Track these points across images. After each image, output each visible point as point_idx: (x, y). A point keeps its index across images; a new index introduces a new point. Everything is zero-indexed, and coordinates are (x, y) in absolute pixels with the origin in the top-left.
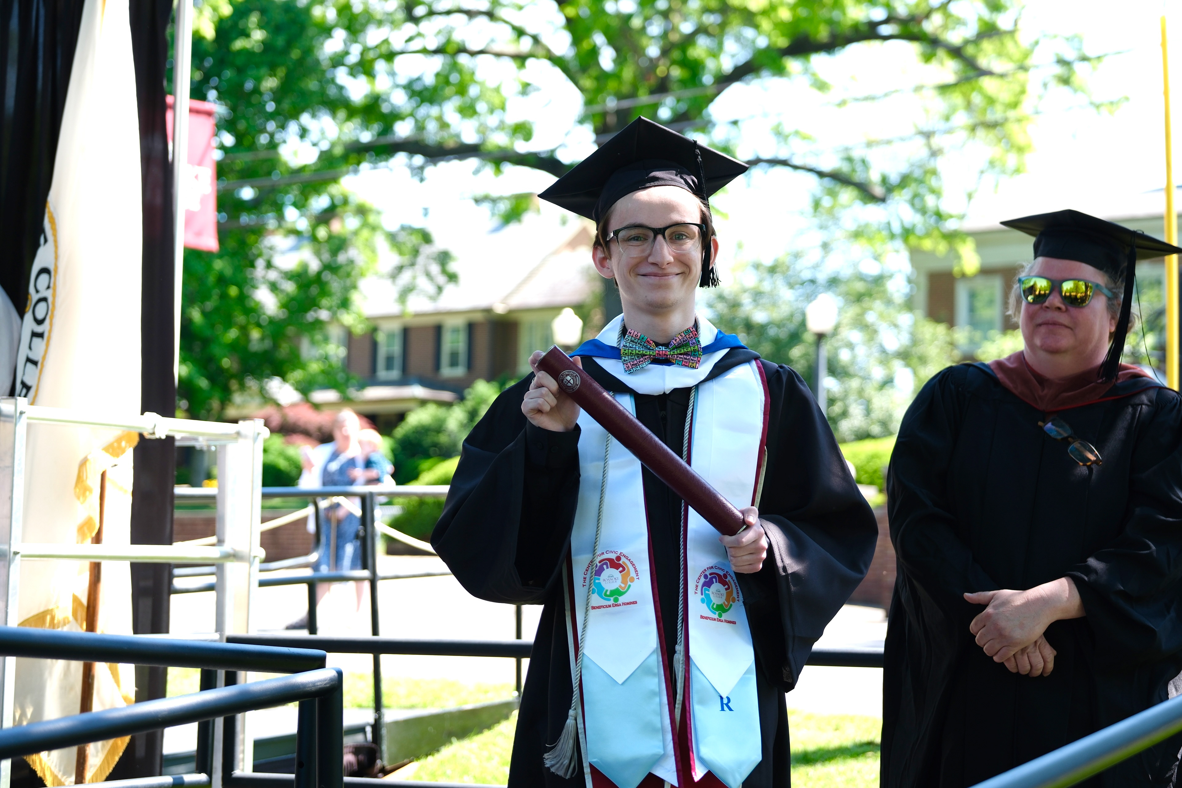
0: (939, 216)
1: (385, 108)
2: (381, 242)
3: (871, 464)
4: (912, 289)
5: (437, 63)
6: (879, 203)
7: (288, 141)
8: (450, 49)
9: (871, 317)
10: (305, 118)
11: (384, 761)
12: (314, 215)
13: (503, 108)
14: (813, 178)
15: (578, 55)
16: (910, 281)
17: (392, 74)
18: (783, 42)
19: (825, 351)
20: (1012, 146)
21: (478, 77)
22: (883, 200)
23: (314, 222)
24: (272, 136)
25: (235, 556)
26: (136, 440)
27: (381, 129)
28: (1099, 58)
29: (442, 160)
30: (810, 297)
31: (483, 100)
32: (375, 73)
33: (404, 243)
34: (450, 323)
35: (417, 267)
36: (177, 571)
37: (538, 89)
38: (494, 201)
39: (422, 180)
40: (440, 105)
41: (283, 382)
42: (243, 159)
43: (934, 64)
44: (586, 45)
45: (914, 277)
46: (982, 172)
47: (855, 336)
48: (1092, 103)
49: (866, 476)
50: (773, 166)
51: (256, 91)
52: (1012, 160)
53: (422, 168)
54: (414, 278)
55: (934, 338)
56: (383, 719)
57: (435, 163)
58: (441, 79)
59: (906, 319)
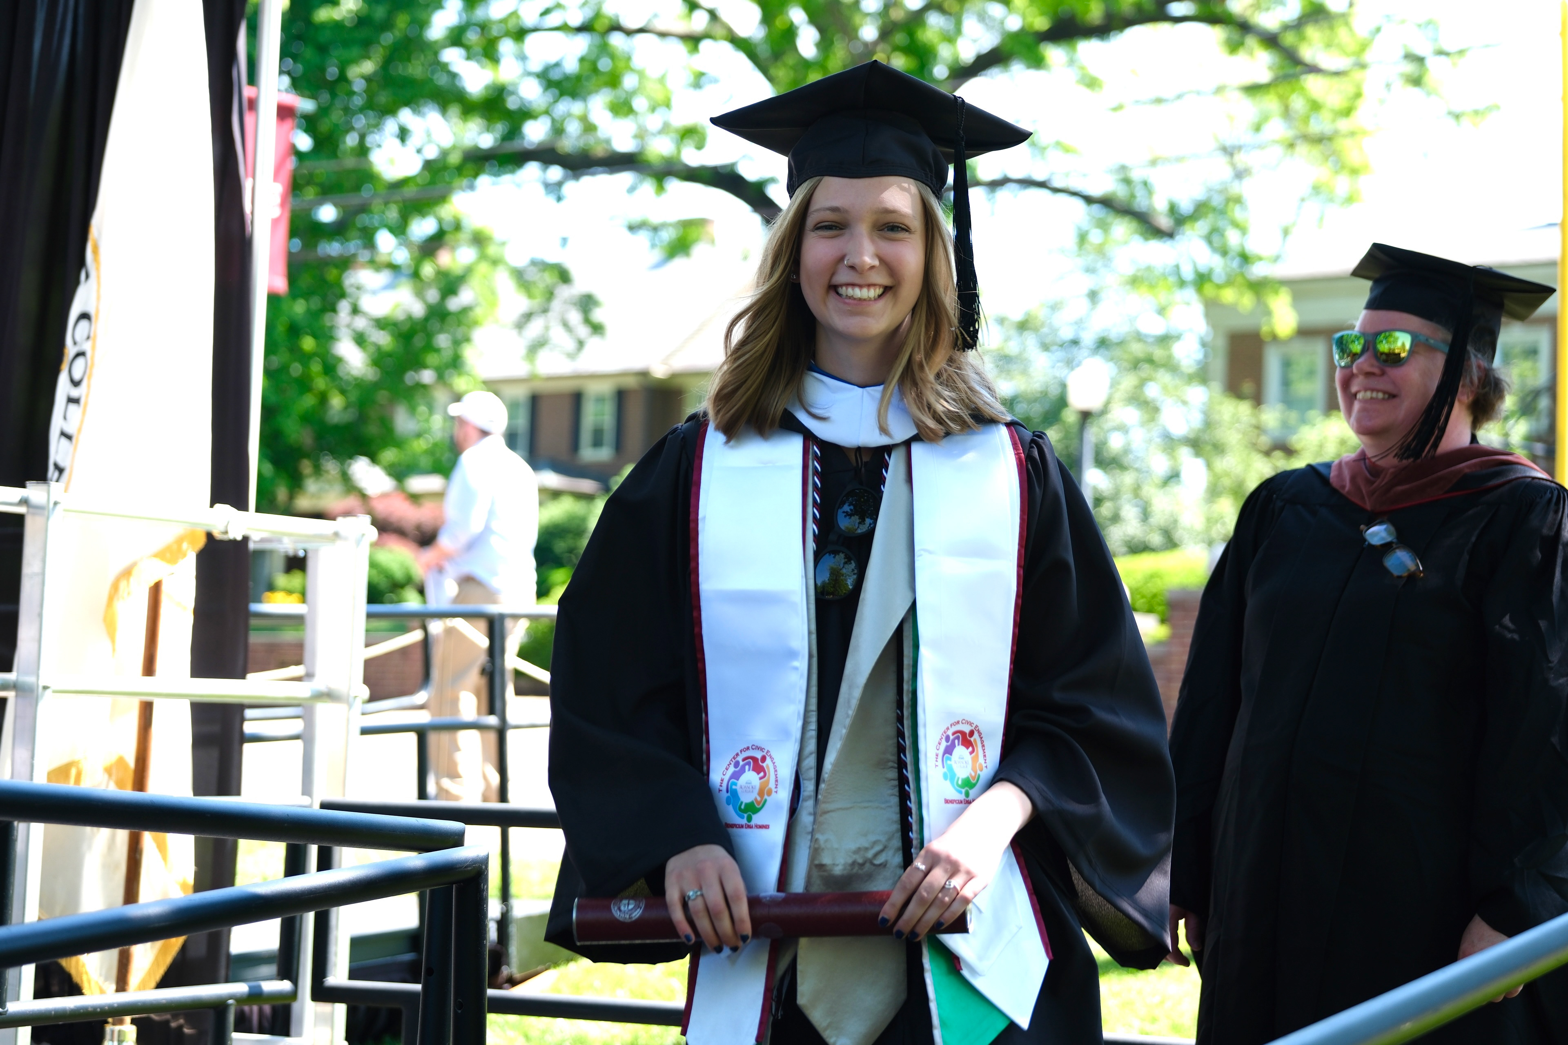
0: (1245, 258)
1: (512, 103)
2: (503, 281)
3: (1149, 585)
4: (1206, 356)
5: (582, 44)
6: (1165, 239)
7: (384, 145)
8: (600, 25)
9: (1152, 391)
10: (406, 115)
11: (512, 969)
12: (417, 244)
13: (668, 105)
14: (1079, 203)
15: (769, 37)
16: (1204, 344)
17: (522, 57)
18: (1041, 23)
19: (1092, 435)
20: (1343, 167)
21: (636, 62)
22: (1170, 235)
23: (417, 254)
24: (362, 137)
25: (329, 696)
26: (201, 542)
27: (506, 131)
28: (1461, 52)
29: (587, 174)
30: (1070, 363)
31: (642, 94)
32: (500, 57)
33: (534, 283)
34: (593, 389)
35: (550, 314)
36: (249, 713)
37: (716, 81)
38: (655, 229)
39: (559, 199)
40: (584, 99)
41: (371, 464)
42: (323, 168)
43: (1241, 56)
44: (779, 23)
45: (1209, 339)
46: (1303, 200)
47: (1130, 415)
48: (1450, 113)
49: (1142, 601)
50: (1025, 188)
51: (342, 78)
52: (1342, 184)
53: (560, 184)
54: (547, 328)
55: (1236, 420)
56: (512, 912)
57: (576, 177)
58: (587, 65)
59: (1198, 395)
